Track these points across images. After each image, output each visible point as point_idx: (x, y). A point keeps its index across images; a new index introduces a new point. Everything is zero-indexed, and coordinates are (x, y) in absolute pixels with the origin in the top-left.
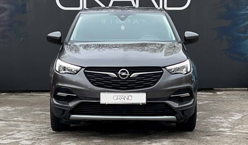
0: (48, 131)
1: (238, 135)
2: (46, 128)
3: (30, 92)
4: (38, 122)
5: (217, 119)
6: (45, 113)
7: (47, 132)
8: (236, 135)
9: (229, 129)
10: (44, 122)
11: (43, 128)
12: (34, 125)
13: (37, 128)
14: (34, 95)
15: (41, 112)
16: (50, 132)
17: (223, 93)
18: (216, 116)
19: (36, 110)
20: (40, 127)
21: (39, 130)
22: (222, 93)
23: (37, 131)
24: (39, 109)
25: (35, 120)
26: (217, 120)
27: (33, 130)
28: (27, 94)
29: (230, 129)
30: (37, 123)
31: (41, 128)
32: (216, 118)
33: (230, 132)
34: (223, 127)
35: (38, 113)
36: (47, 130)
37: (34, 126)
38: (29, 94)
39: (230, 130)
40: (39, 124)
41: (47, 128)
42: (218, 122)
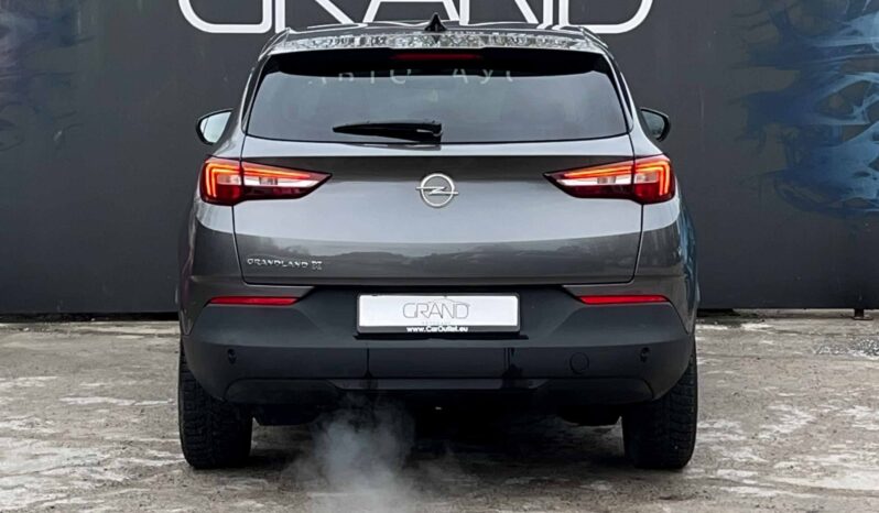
0: (98, 477)
1: (778, 495)
2: (93, 465)
3: (89, 320)
4: (77, 439)
5: (718, 430)
6: (114, 401)
7: (94, 481)
8: (771, 498)
9: (751, 474)
10: (97, 440)
11: (84, 465)
12: (55, 450)
13: (65, 463)
14: (100, 329)
15: (99, 400)
16: (99, 481)
17: (766, 326)
18: (719, 418)
19: (86, 391)
20: (75, 457)
21: (68, 470)
22: (760, 326)
23: (57, 477)
24: (97, 384)
25: (68, 431)
26: (719, 434)
27: (46, 473)
28: (77, 328)
29: (756, 473)
30: (72, 442)
31: (77, 462)
32: (716, 426)
33: (753, 482)
34: (732, 464)
35: (86, 402)
36: (96, 472)
37: (55, 454)
38: (85, 327)
39: (753, 478)
40: (75, 446)
41: (99, 464)
42: (720, 443)
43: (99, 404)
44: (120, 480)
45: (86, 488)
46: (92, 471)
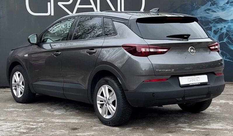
0: (19, 131)
2: (17, 127)
3: (5, 88)
4: (10, 120)
6: (18, 110)
7: (18, 132)
10: (16, 120)
11: (14, 128)
12: (6, 124)
13: (9, 127)
14: (8, 90)
15: (14, 109)
16: (20, 132)
19: (9, 107)
20: (11, 126)
21: (10, 129)
23: (8, 131)
24: (12, 105)
25: (7, 118)
27: (5, 130)
28: (2, 90)
30: (9, 121)
31: (12, 127)
35: (10, 110)
36: (18, 130)
37: (6, 125)
38: (4, 90)
40: (10, 123)
41: (18, 127)
43: (14, 110)
44: (25, 131)
45: (17, 134)
46: (17, 129)
